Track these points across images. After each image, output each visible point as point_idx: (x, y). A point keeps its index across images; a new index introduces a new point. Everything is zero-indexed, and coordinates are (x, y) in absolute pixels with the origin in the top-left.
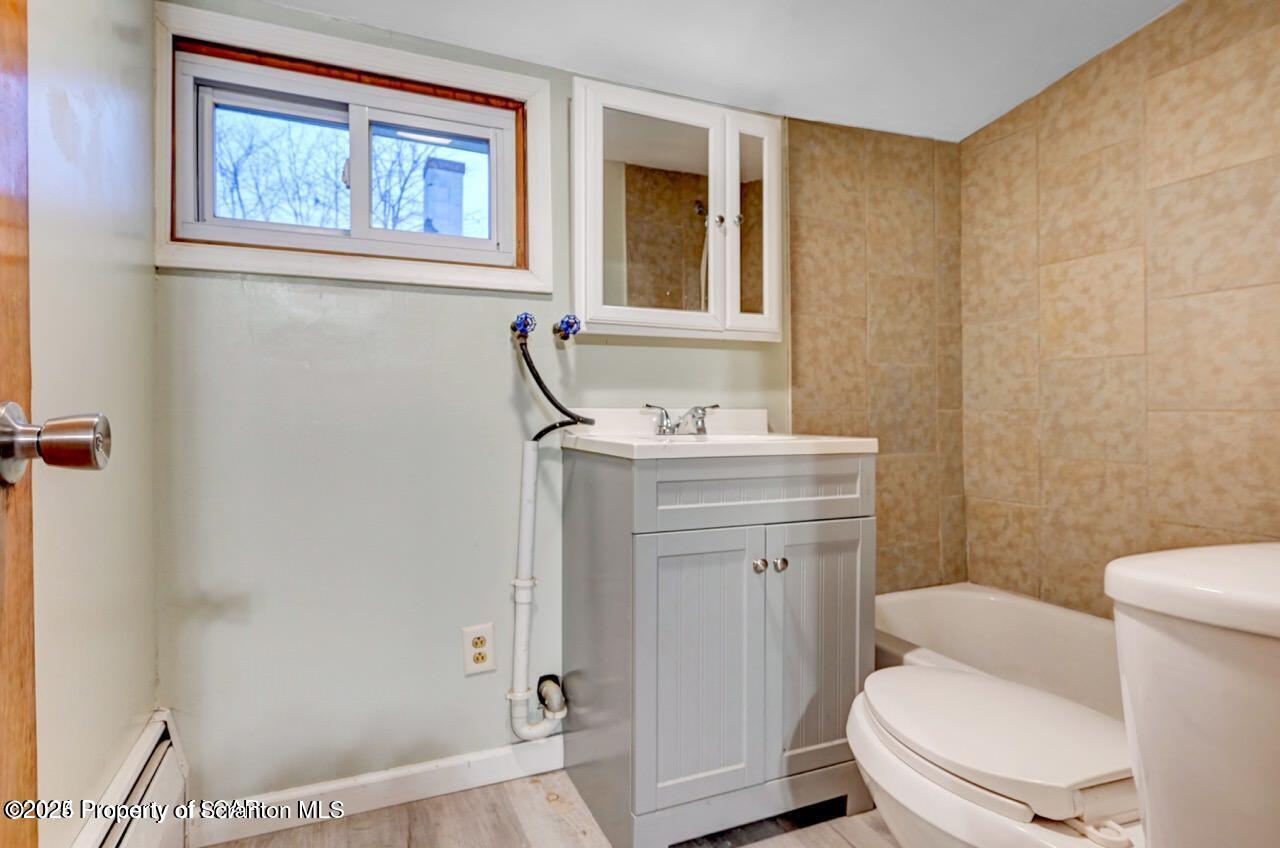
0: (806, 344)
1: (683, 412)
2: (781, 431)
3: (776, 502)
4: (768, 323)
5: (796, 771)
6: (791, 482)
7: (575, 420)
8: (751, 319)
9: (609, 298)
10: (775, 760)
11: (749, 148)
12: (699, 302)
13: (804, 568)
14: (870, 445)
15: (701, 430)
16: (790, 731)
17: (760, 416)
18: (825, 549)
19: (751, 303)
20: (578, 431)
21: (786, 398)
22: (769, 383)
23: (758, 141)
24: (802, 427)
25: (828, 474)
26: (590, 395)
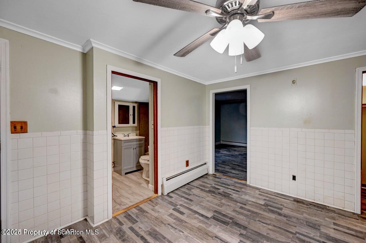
0: (140, 126)
1: (127, 134)
2: (138, 136)
3: (135, 143)
4: (136, 125)
5: (137, 166)
6: (137, 141)
7: (115, 136)
8: (134, 124)
9: (119, 123)
10: (135, 166)
11: (134, 107)
12: (128, 123)
13: (138, 149)
14: (144, 137)
15: (129, 136)
16: (136, 163)
17: (135, 134)
18: (139, 147)
19: (134, 123)
20: (115, 137)
21: (138, 132)
22: (136, 130)
23: (135, 106)
24: (140, 135)
25: (140, 140)
26: (116, 133)
